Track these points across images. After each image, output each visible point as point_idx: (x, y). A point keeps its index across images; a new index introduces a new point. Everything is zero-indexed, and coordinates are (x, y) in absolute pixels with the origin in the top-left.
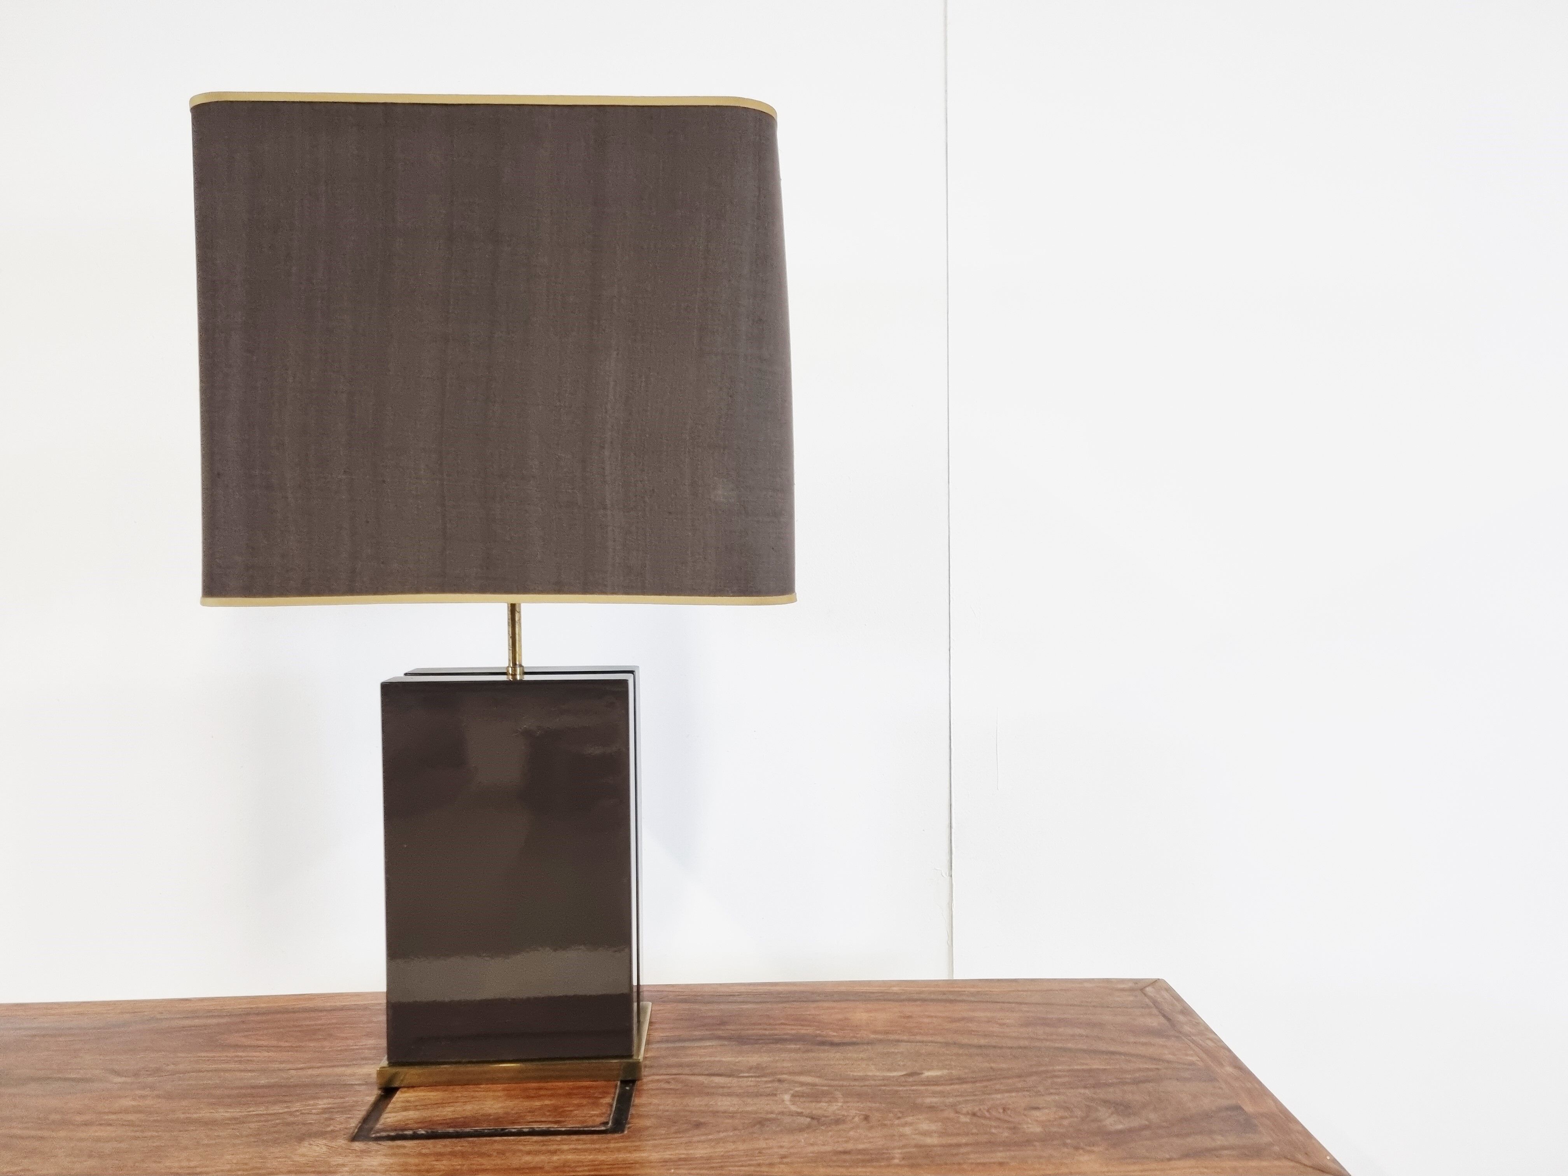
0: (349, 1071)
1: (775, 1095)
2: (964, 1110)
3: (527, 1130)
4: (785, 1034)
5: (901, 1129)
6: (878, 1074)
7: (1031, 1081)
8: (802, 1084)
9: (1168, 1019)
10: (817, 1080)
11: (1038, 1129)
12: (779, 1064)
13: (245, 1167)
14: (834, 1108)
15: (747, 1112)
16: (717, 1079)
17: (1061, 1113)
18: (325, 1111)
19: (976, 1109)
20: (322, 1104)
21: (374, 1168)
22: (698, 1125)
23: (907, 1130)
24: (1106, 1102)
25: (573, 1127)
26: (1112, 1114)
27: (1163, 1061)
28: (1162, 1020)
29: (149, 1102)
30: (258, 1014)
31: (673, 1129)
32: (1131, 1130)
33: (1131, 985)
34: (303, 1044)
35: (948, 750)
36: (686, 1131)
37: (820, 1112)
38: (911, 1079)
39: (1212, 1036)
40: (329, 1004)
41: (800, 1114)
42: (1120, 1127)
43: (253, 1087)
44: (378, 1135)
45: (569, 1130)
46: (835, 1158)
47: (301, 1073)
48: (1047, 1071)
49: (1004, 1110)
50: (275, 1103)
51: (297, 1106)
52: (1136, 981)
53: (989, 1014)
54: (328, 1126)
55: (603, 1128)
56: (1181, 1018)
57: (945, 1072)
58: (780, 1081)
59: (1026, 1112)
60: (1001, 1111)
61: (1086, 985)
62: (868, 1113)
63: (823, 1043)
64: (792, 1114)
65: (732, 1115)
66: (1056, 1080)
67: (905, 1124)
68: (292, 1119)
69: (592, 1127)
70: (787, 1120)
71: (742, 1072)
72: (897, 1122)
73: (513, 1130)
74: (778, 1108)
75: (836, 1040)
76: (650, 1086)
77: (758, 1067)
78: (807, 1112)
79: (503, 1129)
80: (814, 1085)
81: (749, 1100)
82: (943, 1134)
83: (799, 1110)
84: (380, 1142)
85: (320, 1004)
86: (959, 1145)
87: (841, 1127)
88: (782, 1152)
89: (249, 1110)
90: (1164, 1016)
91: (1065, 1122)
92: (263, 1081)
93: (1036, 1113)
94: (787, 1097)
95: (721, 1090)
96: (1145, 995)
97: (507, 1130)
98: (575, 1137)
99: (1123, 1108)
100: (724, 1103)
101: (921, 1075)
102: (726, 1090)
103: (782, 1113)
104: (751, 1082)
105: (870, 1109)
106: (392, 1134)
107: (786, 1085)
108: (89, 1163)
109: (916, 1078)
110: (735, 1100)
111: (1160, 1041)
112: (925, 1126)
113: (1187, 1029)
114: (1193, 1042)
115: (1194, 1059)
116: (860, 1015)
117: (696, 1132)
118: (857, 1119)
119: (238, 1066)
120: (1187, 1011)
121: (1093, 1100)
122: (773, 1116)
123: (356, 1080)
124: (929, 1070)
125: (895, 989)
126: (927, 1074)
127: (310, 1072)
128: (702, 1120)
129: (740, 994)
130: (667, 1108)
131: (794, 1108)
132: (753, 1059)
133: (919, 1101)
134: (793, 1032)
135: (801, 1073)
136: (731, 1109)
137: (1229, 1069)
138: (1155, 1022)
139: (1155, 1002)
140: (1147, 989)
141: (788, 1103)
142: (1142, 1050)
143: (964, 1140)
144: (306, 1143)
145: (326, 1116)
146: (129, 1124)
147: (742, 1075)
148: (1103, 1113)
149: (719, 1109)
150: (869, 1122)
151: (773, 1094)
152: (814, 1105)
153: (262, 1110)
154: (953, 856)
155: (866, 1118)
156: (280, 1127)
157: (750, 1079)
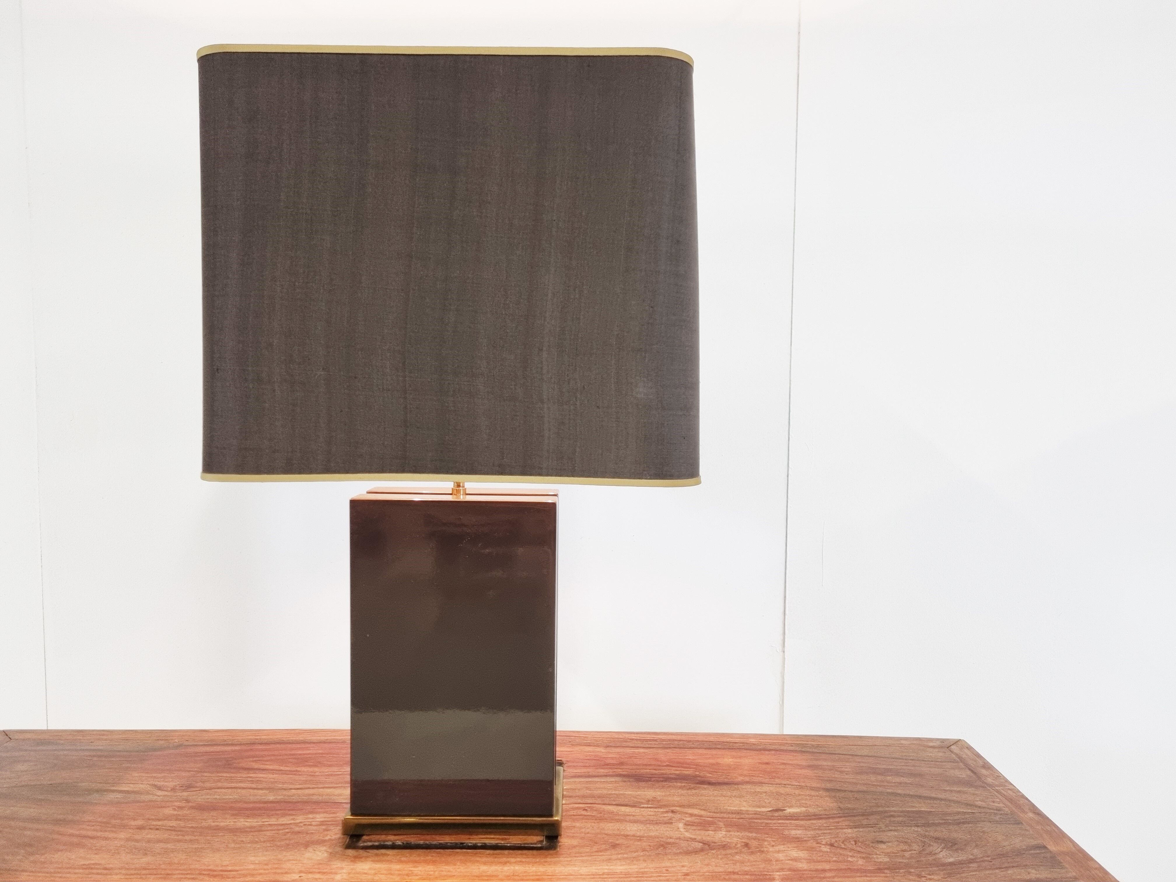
1: (671, 823)
2: (824, 841)
3: (481, 844)
4: (671, 774)
5: (776, 855)
6: (750, 809)
7: (873, 819)
8: (691, 815)
9: (973, 772)
10: (702, 813)
11: (886, 859)
12: (670, 799)
13: (265, 867)
14: (720, 836)
15: (651, 837)
16: (623, 809)
17: (903, 847)
18: (322, 823)
19: (833, 841)
21: (366, 871)
22: (614, 846)
23: (781, 856)
24: (937, 839)
25: (516, 844)
26: (943, 848)
27: (976, 806)
28: (969, 772)
29: (186, 812)
30: (261, 744)
31: (595, 848)
32: (961, 863)
33: (938, 743)
34: (299, 769)
35: (784, 554)
36: (606, 850)
37: (708, 839)
38: (776, 814)
39: (1010, 787)
40: (314, 738)
41: (694, 840)
42: (951, 860)
43: (265, 803)
44: (365, 844)
45: (512, 846)
47: (299, 792)
48: (886, 812)
49: (856, 842)
50: (284, 815)
51: (300, 819)
52: (943, 741)
53: (829, 764)
54: (327, 835)
55: (539, 845)
56: (984, 772)
57: (803, 809)
58: (673, 812)
59: (874, 845)
60: (853, 843)
61: (903, 742)
62: (748, 841)
63: (703, 783)
64: (687, 840)
65: (640, 838)
66: (892, 819)
67: (779, 852)
68: (297, 829)
69: (531, 844)
70: (684, 844)
71: (642, 803)
72: (771, 849)
73: (470, 844)
74: (676, 834)
75: (713, 780)
77: (654, 800)
78: (699, 838)
79: (462, 843)
80: (701, 816)
81: (651, 827)
82: (810, 861)
83: (693, 837)
84: (368, 850)
85: (308, 738)
86: (824, 871)
87: (728, 851)
88: (685, 870)
89: (263, 820)
90: (970, 769)
91: (907, 854)
92: (271, 798)
93: (883, 846)
94: (681, 825)
95: (628, 818)
96: (952, 752)
97: (465, 844)
98: (520, 852)
99: (952, 845)
100: (632, 829)
101: (784, 812)
102: (632, 818)
103: (679, 838)
104: (651, 812)
105: (749, 838)
106: (376, 844)
107: (678, 816)
108: (144, 859)
109: (780, 813)
110: (641, 827)
111: (971, 790)
112: (795, 853)
113: (989, 780)
114: (998, 791)
115: (1001, 805)
116: (727, 759)
117: (613, 852)
118: (739, 845)
119: (250, 785)
120: (987, 766)
121: (925, 836)
122: (671, 840)
123: (344, 799)
124: (791, 807)
125: (752, 740)
126: (789, 810)
127: (307, 791)
128: (617, 842)
129: (632, 740)
130: (588, 831)
131: (687, 835)
132: (649, 793)
133: (786, 832)
134: (678, 772)
135: (689, 806)
136: (638, 834)
137: (1031, 815)
138: (964, 774)
139: (960, 758)
140: (952, 747)
141: (682, 830)
142: (955, 797)
143: (827, 867)
144: (310, 849)
145: (324, 827)
146: (172, 829)
147: (642, 806)
148: (936, 848)
149: (629, 833)
150: (749, 848)
151: (669, 822)
152: (703, 832)
153: (273, 821)
154: (786, 637)
155: (747, 845)
156: (289, 835)
157: (650, 809)
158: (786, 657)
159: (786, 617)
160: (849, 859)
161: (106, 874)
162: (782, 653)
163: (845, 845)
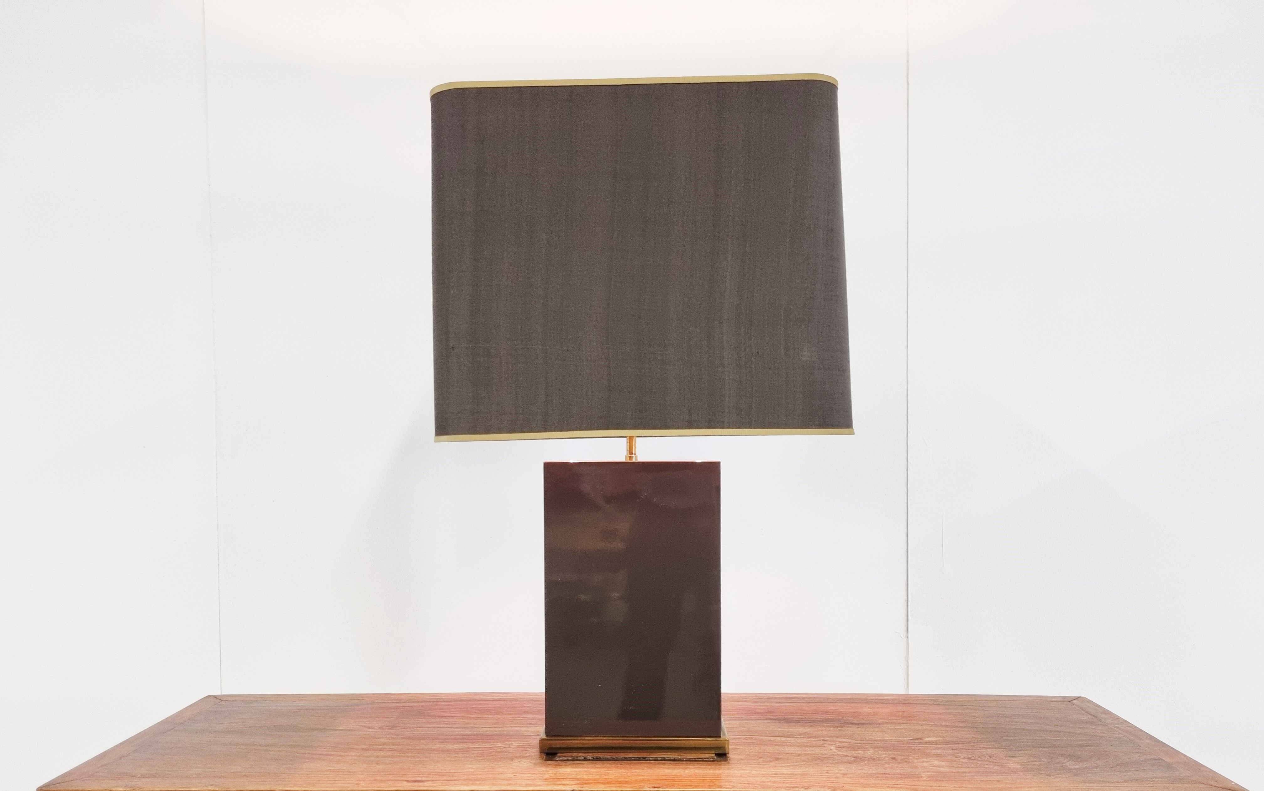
0: (523, 729)
2: (962, 757)
3: (661, 758)
4: (817, 719)
5: (921, 764)
6: (892, 739)
7: (1005, 744)
8: (841, 742)
10: (850, 741)
11: (1019, 767)
12: (819, 733)
13: (483, 771)
14: (869, 754)
15: (808, 754)
16: (778, 739)
17: (1032, 759)
18: (519, 747)
19: (970, 756)
20: (515, 744)
21: (568, 773)
22: (777, 759)
23: (925, 764)
24: (1063, 755)
25: (691, 758)
26: (1069, 761)
27: (1096, 736)
28: (1090, 716)
31: (761, 760)
32: (1085, 769)
33: (1059, 699)
34: (484, 716)
36: (771, 761)
37: (859, 755)
38: (917, 742)
39: (1130, 725)
40: (489, 697)
41: (846, 756)
42: (1076, 767)
43: (465, 735)
44: (562, 759)
45: (688, 759)
46: (880, 776)
47: (490, 730)
48: (1015, 739)
49: (990, 757)
50: (483, 743)
51: (499, 745)
52: (1064, 697)
53: (960, 711)
54: (526, 753)
55: (711, 759)
56: (1105, 716)
57: (941, 738)
58: (824, 740)
59: (1007, 759)
63: (848, 723)
64: (840, 756)
65: (799, 755)
66: (1022, 744)
67: (923, 762)
68: (499, 750)
69: (705, 758)
70: (838, 758)
72: (916, 761)
73: (651, 758)
74: (830, 753)
75: (856, 722)
76: (734, 741)
77: (805, 734)
78: (850, 755)
79: (644, 758)
80: (850, 743)
81: (807, 749)
82: (951, 767)
83: (845, 754)
84: (565, 762)
85: (483, 697)
86: (964, 772)
87: (878, 762)
88: (842, 772)
89: (468, 745)
90: (1092, 715)
92: (468, 733)
93: (1015, 759)
94: (832, 748)
95: (785, 744)
96: (1074, 704)
97: (647, 758)
98: (696, 762)
99: (1077, 758)
100: (791, 750)
101: (924, 740)
102: (788, 744)
103: (833, 755)
104: (805, 740)
105: (894, 755)
106: (571, 758)
107: (829, 743)
108: (377, 767)
109: (920, 741)
110: (798, 749)
111: (1092, 727)
112: (937, 763)
113: (1109, 721)
114: (1118, 728)
115: (1121, 736)
116: (866, 709)
117: (777, 762)
118: (887, 759)
119: (446, 726)
120: (1108, 713)
121: (1052, 754)
122: (826, 756)
124: (928, 738)
127: (497, 729)
128: (779, 757)
129: (776, 698)
130: (751, 751)
131: (840, 753)
132: (801, 730)
133: (928, 752)
134: (822, 718)
135: (838, 737)
136: (796, 753)
137: (1147, 741)
138: (1085, 718)
139: (1081, 708)
140: (1074, 701)
141: (834, 750)
142: (1078, 731)
143: (966, 770)
144: (516, 761)
145: (522, 749)
146: (392, 750)
147: (796, 737)
148: (1061, 759)
149: (788, 752)
150: (896, 760)
151: (823, 746)
152: (853, 752)
153: (477, 745)
154: (909, 623)
155: (894, 758)
156: (493, 754)
157: (803, 739)
158: (910, 642)
159: (909, 603)
160: (986, 766)
161: (351, 775)
162: (906, 639)
163: (981, 758)
